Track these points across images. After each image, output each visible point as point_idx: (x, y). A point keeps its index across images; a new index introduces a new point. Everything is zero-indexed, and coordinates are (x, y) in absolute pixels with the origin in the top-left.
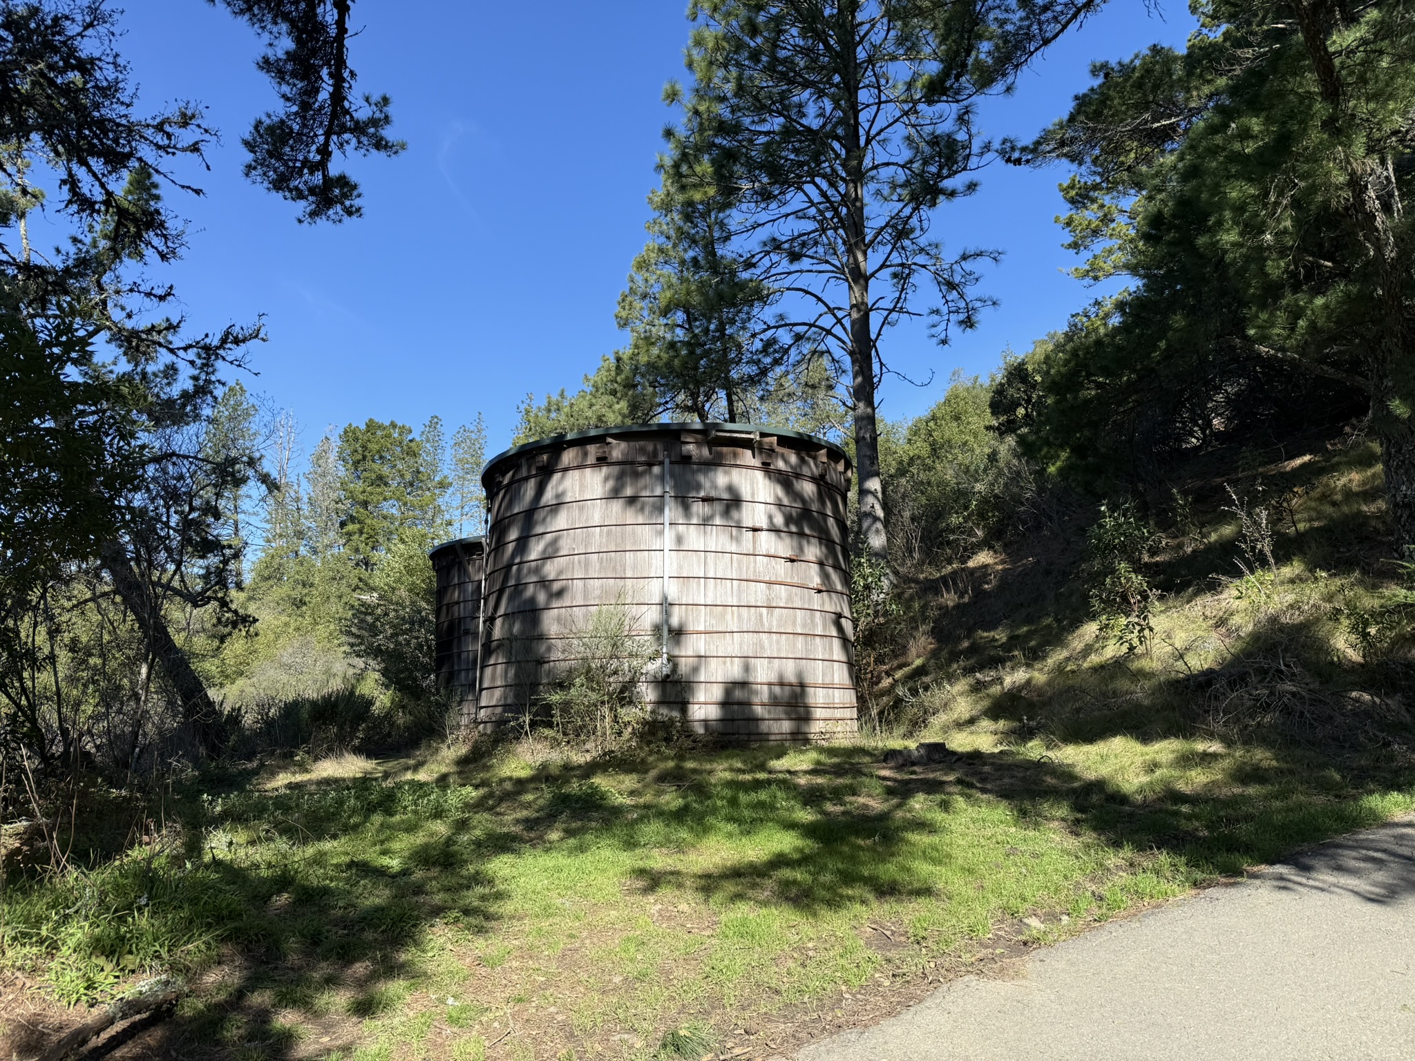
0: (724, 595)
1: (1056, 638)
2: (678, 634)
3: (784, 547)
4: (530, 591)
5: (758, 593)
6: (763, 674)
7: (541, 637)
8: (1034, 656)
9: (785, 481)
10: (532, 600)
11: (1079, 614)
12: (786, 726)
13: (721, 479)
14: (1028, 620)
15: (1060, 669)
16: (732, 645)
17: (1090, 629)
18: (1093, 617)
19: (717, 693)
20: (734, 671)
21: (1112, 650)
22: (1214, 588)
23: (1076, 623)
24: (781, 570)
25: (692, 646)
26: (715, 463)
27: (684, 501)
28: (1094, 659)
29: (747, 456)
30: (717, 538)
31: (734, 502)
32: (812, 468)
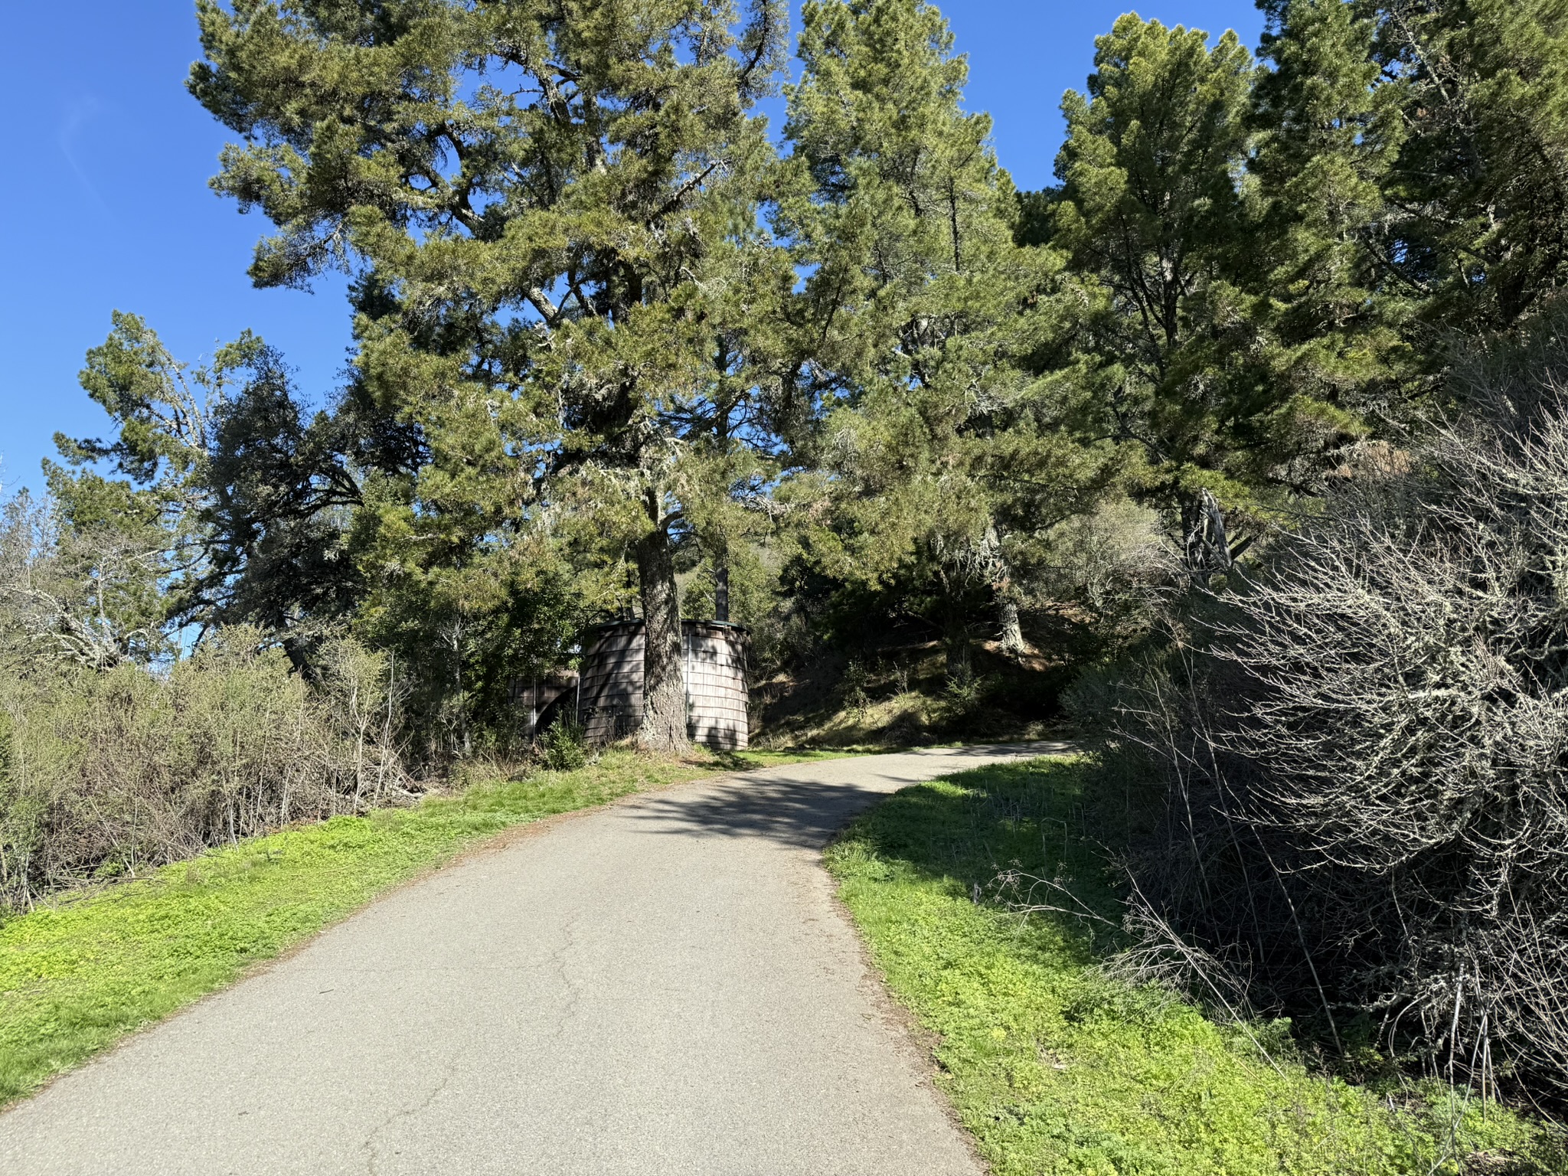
0: (710, 691)
1: (829, 718)
2: (691, 707)
3: (730, 672)
4: (624, 686)
5: (722, 692)
6: (722, 725)
7: (630, 706)
8: (820, 725)
9: (732, 644)
10: (625, 690)
11: (838, 706)
12: (728, 747)
13: (710, 643)
14: (812, 711)
15: (830, 729)
16: (710, 713)
17: (842, 714)
18: (844, 709)
19: (706, 731)
20: (712, 723)
21: (851, 722)
22: (889, 699)
23: (836, 712)
24: (731, 681)
25: (696, 712)
26: (707, 636)
27: (695, 652)
28: (843, 725)
29: (720, 635)
30: (708, 668)
31: (714, 653)
32: (741, 640)
